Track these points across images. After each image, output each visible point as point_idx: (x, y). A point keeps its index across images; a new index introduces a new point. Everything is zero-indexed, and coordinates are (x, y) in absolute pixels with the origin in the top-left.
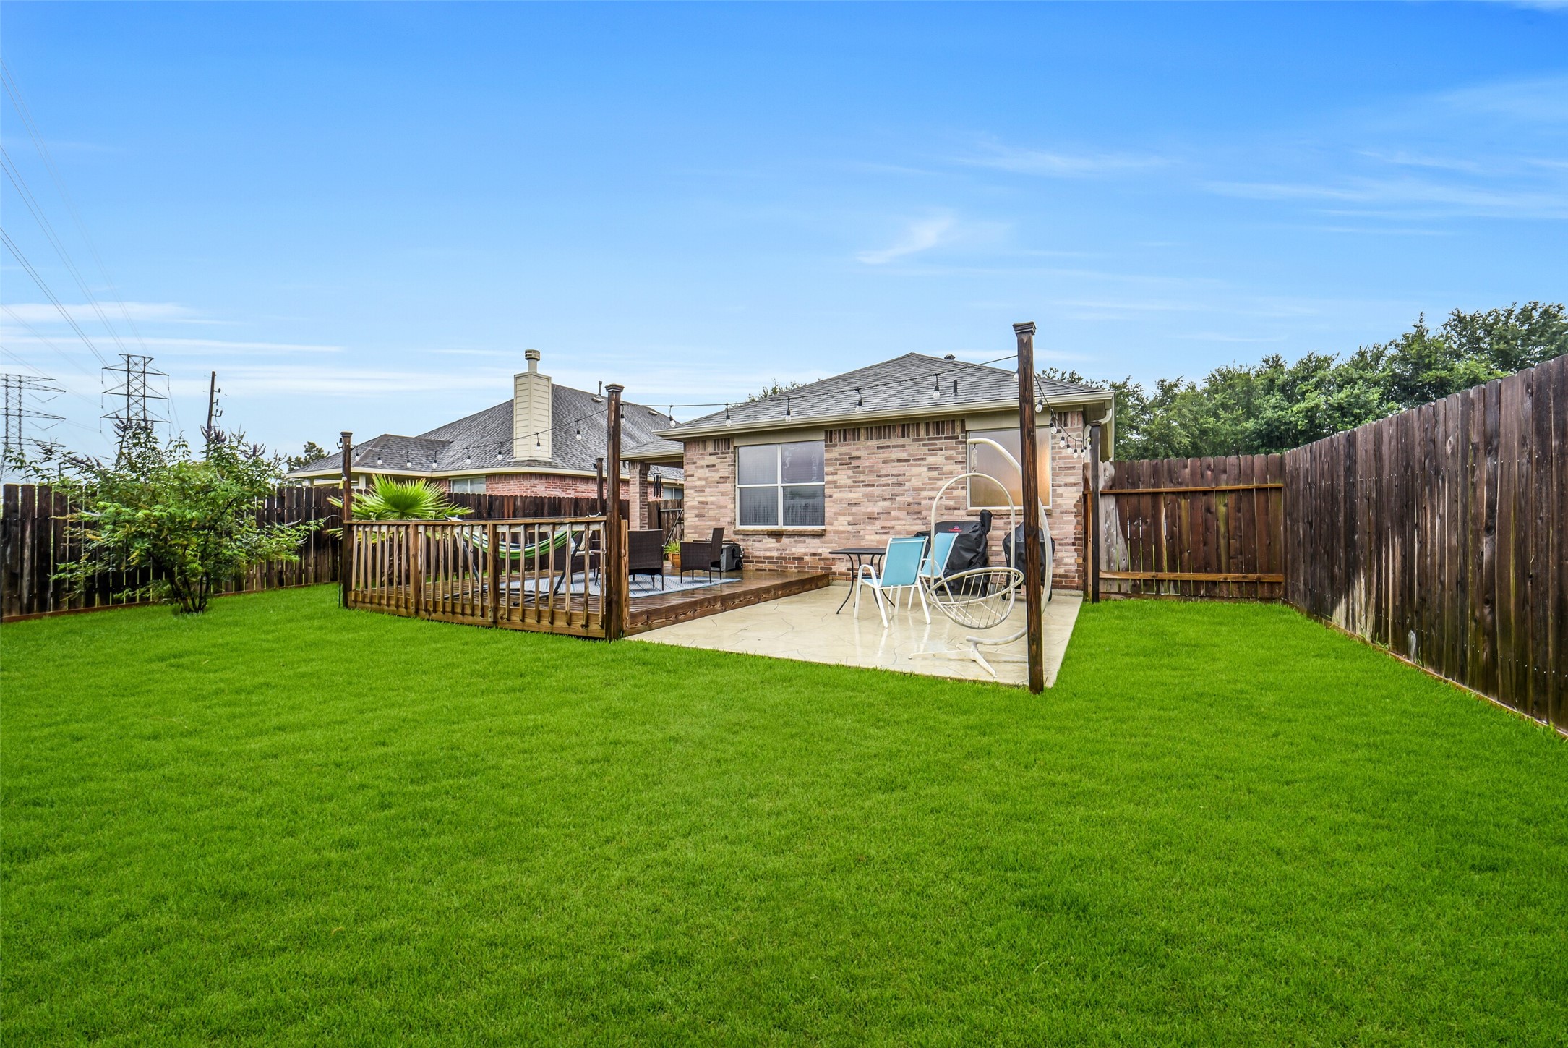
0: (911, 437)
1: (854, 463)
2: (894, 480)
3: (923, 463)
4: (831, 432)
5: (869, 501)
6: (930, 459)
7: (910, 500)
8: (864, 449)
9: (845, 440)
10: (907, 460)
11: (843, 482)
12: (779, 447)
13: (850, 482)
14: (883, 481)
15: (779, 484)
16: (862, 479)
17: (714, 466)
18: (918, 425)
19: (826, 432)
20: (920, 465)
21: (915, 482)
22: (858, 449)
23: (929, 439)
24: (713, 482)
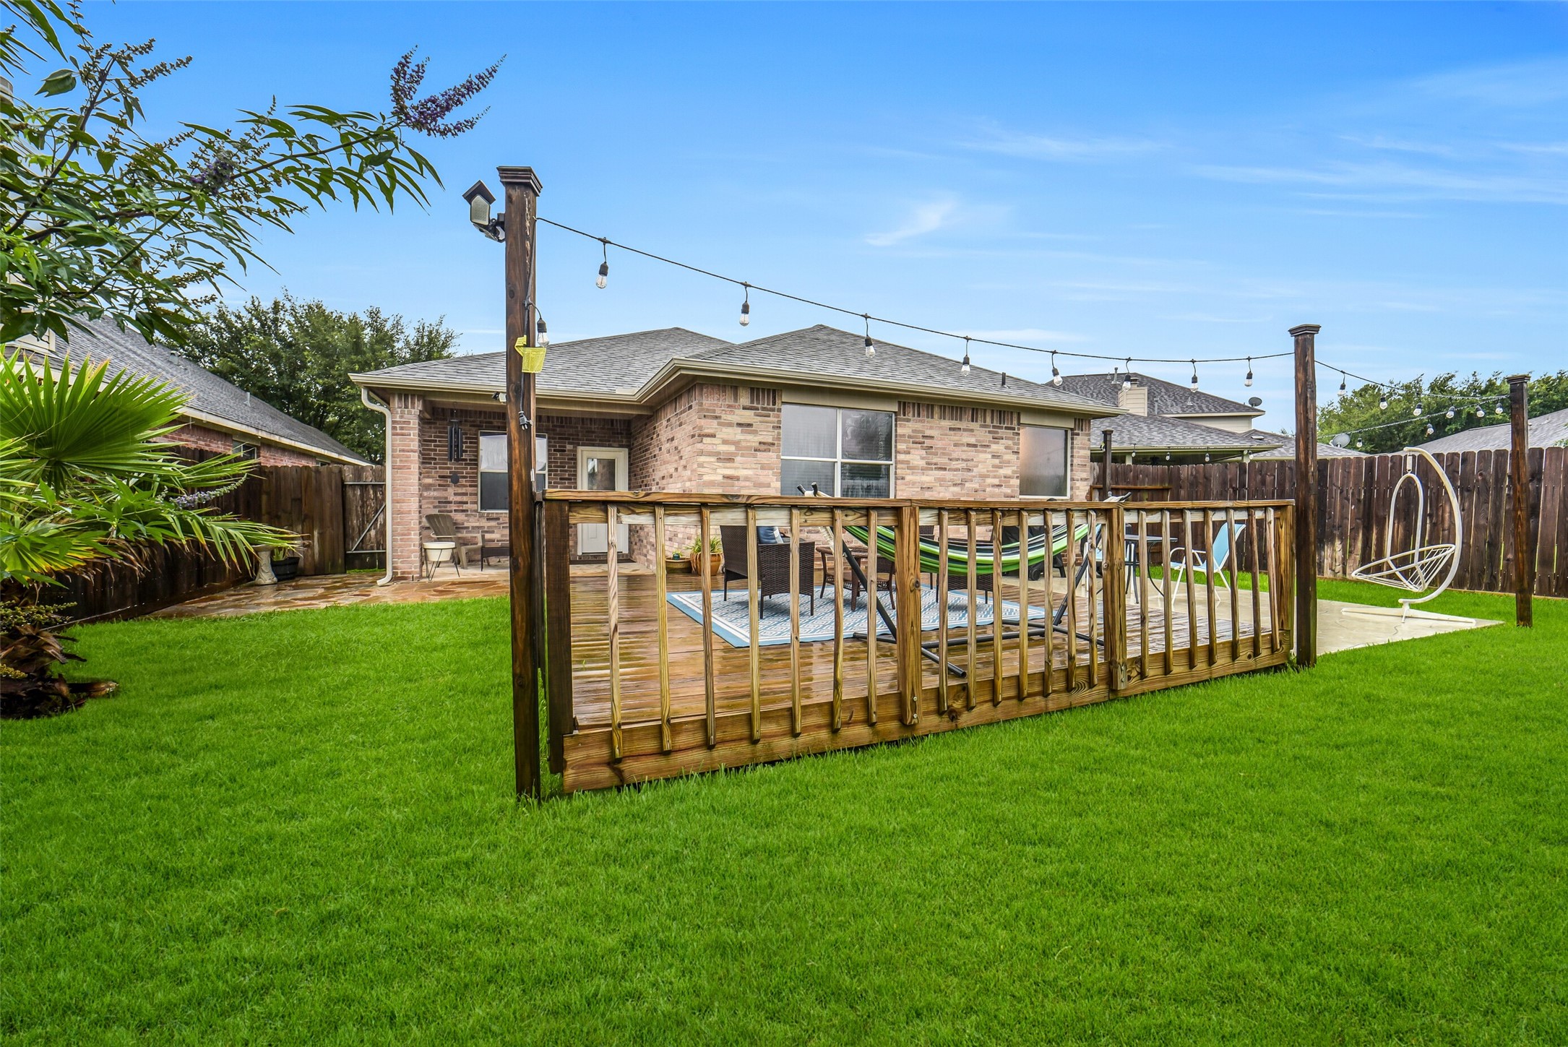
0: (979, 423)
1: (928, 442)
2: (964, 465)
3: (988, 450)
4: (904, 403)
5: (941, 485)
6: (994, 447)
7: (977, 486)
8: (937, 427)
9: (919, 415)
10: (975, 446)
11: (916, 463)
12: (840, 412)
13: (922, 463)
14: (954, 464)
15: (839, 459)
16: (934, 461)
17: (750, 425)
18: (985, 411)
19: (899, 403)
20: (985, 452)
21: (981, 469)
22: (931, 428)
23: (994, 427)
24: (748, 448)
